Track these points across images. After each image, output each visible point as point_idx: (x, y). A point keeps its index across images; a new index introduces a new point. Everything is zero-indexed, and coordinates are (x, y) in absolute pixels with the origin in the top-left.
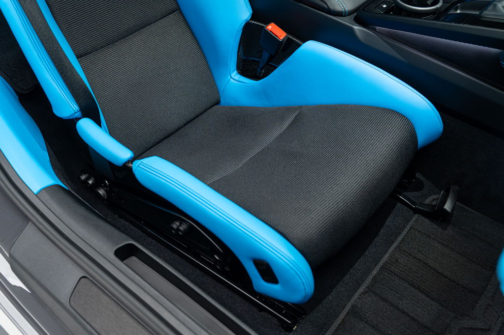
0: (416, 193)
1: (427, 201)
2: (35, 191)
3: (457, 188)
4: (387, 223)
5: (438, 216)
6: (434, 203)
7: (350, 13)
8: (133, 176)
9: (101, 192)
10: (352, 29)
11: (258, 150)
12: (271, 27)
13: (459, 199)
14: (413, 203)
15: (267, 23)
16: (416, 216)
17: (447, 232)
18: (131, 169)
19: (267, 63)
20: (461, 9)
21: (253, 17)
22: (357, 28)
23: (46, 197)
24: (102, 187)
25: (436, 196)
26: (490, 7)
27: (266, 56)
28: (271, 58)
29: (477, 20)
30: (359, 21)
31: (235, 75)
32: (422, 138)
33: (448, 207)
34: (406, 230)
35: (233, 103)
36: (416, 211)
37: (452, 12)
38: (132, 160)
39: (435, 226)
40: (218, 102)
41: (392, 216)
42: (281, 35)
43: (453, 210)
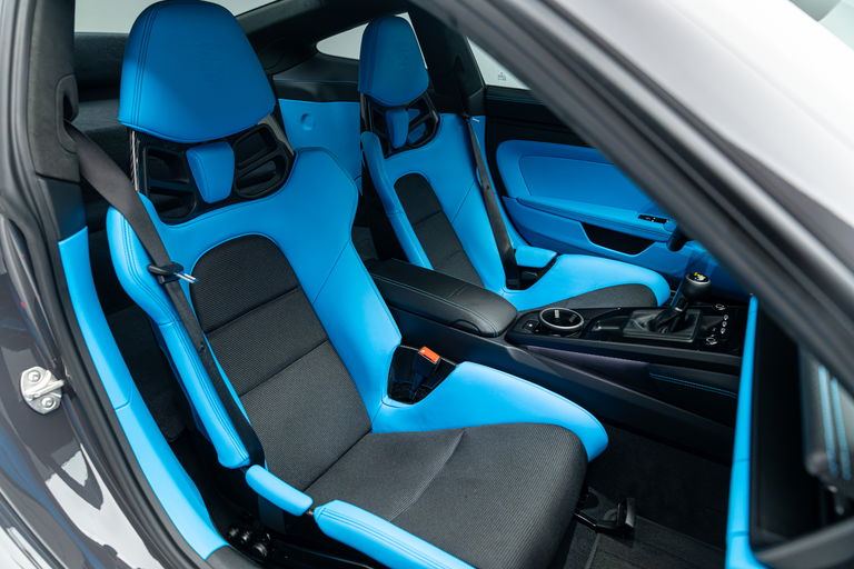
0: (593, 510)
1: (606, 518)
2: (204, 557)
3: (633, 499)
4: (572, 547)
5: (620, 532)
6: (613, 519)
7: (500, 334)
8: (316, 525)
9: (261, 548)
10: (504, 348)
11: (428, 481)
12: (424, 351)
13: (638, 512)
14: (594, 522)
15: (420, 347)
16: (599, 534)
17: (633, 550)
18: (312, 518)
19: (420, 386)
20: (601, 325)
21: (403, 342)
22: (509, 348)
23: (217, 562)
24: (262, 542)
25: (613, 511)
26: (629, 325)
27: (419, 379)
28: (425, 380)
29: (618, 337)
30: (509, 340)
31: (387, 399)
32: (591, 451)
33: (629, 521)
34: (593, 553)
35: (387, 430)
36: (598, 530)
37: (595, 329)
38: (312, 508)
39: (620, 545)
40: (370, 430)
41: (575, 538)
42: (435, 358)
43: (635, 523)
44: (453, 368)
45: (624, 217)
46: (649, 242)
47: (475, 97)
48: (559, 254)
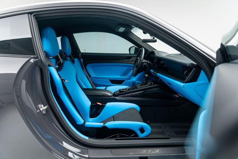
7: (112, 96)
22: (115, 97)
31: (90, 119)
38: (104, 125)
42: (101, 104)
44: (105, 105)
45: (117, 77)
46: (123, 81)
47: (80, 55)
48: (106, 87)
